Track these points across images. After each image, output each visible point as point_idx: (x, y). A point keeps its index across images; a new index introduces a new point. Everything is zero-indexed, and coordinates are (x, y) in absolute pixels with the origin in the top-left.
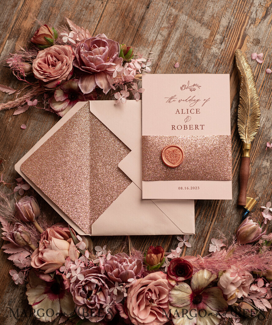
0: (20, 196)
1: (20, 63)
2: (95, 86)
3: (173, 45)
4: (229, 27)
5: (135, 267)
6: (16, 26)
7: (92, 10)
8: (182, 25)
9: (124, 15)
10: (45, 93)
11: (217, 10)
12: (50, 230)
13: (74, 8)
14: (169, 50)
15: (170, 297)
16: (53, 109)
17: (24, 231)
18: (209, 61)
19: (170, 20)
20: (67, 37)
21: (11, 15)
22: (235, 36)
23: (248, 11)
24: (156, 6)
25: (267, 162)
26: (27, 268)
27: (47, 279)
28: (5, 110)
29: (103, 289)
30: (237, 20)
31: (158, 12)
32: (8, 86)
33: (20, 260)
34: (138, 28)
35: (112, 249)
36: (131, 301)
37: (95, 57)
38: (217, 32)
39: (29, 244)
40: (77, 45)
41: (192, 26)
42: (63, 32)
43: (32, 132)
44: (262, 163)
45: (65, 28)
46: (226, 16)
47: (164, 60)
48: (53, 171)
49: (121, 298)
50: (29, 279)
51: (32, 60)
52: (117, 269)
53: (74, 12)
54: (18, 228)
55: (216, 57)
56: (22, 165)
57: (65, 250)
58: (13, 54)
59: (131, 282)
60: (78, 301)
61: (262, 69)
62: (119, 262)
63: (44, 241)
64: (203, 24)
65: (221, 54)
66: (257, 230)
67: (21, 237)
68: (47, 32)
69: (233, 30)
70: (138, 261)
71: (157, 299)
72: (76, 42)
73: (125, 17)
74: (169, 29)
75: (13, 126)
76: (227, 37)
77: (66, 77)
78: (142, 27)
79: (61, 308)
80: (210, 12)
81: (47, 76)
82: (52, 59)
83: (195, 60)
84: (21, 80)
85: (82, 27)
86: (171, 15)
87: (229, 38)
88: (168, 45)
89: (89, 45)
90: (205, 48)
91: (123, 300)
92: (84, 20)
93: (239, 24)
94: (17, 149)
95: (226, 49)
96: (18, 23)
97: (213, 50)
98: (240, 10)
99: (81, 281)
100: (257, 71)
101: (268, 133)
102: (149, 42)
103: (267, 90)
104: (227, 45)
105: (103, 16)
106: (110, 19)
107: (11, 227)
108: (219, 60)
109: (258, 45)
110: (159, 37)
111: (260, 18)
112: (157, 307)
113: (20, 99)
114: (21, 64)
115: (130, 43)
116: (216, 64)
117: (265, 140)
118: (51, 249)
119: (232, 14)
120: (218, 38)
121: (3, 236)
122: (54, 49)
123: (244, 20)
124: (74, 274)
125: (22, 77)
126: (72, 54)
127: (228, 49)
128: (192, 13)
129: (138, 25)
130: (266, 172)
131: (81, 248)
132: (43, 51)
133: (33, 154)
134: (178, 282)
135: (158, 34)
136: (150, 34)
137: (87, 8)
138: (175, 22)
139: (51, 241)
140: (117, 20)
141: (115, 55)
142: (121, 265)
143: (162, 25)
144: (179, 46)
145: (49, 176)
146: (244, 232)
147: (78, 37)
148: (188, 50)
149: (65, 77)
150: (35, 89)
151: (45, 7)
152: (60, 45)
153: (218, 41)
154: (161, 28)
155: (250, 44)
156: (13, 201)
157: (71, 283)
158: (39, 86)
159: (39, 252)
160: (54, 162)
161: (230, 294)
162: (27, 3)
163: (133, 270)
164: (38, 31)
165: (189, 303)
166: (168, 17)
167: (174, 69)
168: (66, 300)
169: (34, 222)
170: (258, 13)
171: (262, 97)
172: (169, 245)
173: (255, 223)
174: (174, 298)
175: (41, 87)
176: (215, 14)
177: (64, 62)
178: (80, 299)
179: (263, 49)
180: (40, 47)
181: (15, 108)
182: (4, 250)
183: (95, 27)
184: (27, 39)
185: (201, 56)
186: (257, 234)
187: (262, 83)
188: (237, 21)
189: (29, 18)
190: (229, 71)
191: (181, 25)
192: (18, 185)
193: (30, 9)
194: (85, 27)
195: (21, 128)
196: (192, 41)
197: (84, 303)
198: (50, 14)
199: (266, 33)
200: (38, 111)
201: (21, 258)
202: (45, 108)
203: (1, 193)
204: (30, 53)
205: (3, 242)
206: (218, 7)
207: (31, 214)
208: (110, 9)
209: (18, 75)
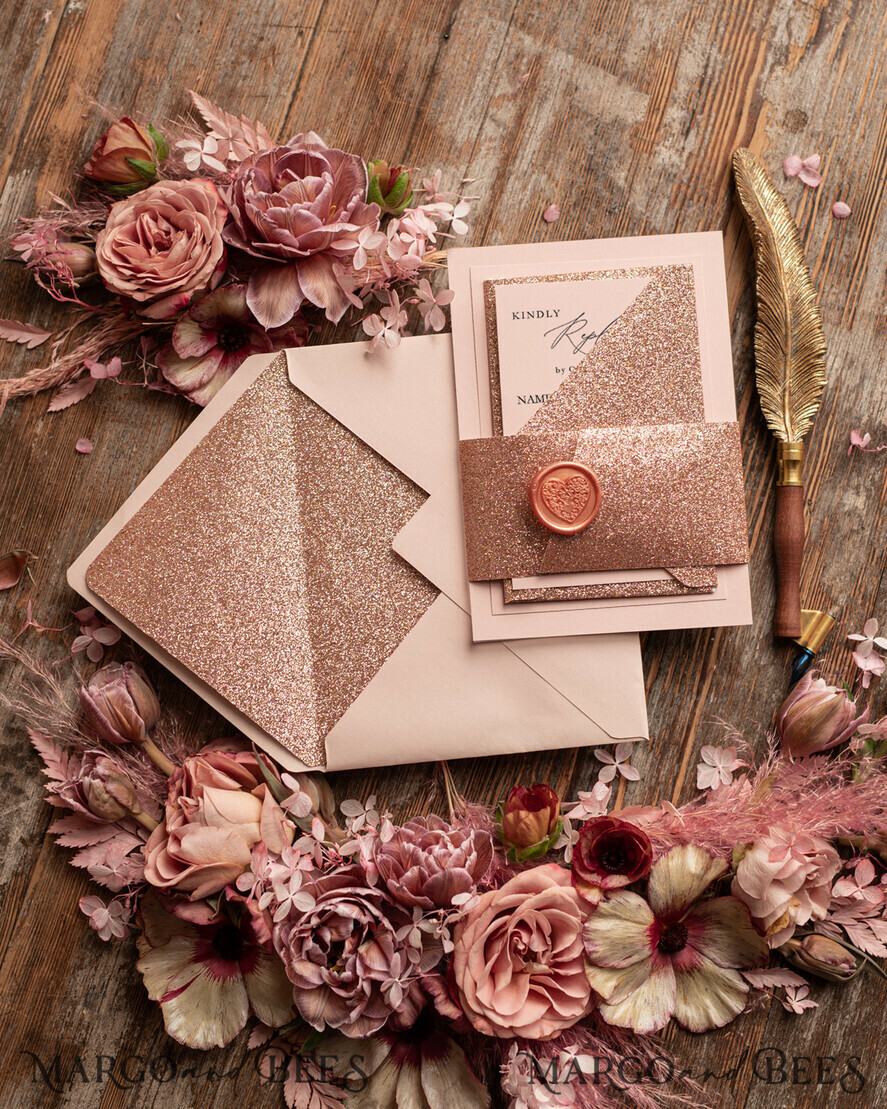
0: (92, 666)
1: (55, 246)
2: (299, 302)
3: (534, 152)
5: (472, 857)
6: (32, 130)
7: (270, 59)
8: (558, 86)
9: (373, 67)
10: (142, 334)
11: (664, 29)
12: (197, 765)
13: (213, 58)
14: (524, 166)
15: (589, 940)
16: (172, 382)
17: (114, 775)
18: (652, 193)
19: (518, 72)
20: (199, 152)
21: (15, 95)
22: (729, 107)
23: (763, 25)
24: (472, 31)
25: (858, 494)
26: (133, 886)
27: (201, 915)
28: (19, 400)
29: (377, 932)
30: (729, 57)
31: (480, 48)
32: (24, 322)
33: (110, 864)
34: (421, 104)
35: (394, 806)
36: (467, 964)
37: (292, 211)
38: (670, 99)
39: (134, 811)
40: (233, 176)
41: (590, 87)
42: (184, 137)
43: (111, 460)
44: (841, 499)
45: (188, 126)
46: (693, 46)
47: (511, 200)
48: (189, 580)
49: (435, 957)
50: (142, 920)
51: (92, 233)
52: (415, 868)
53: (213, 68)
54: (94, 764)
55: (672, 175)
56: (91, 568)
57: (248, 822)
58: (31, 220)
59: (464, 905)
60: (301, 978)
61: (820, 204)
62: (420, 845)
63: (182, 800)
64: (624, 77)
65: (687, 166)
66: (841, 710)
67: (107, 792)
68: (132, 142)
69: (721, 88)
70: (478, 837)
71: (547, 950)
72: (228, 167)
73: (377, 74)
74: (518, 100)
75: (51, 445)
76: (702, 112)
77: (206, 280)
78: (433, 103)
79: (250, 1004)
80: (643, 36)
81: (144, 281)
82: (158, 227)
83: (606, 194)
84: (64, 299)
85: (244, 117)
86: (520, 56)
87: (709, 116)
88: (520, 153)
89: (270, 174)
90: (636, 153)
91: (443, 961)
92: (246, 95)
93: (738, 69)
94: (71, 518)
95: (702, 151)
96: (39, 119)
97: (662, 157)
98: (738, 23)
99: (306, 916)
100: (805, 214)
101: (855, 402)
102: (459, 146)
103: (839, 269)
104: (703, 138)
105: (306, 75)
106: (328, 83)
107: (71, 765)
108: (683, 188)
109: (800, 129)
110: (490, 129)
111: (801, 45)
112: (550, 975)
113: (68, 361)
114: (59, 249)
115: (398, 154)
116: (675, 201)
117: (847, 426)
118: (204, 823)
119: (711, 37)
120: (675, 116)
121: (50, 794)
122: (160, 194)
123: (753, 55)
124: (281, 893)
125: (68, 292)
126: (219, 205)
127: (710, 150)
128: (587, 45)
129: (420, 96)
130: (855, 528)
131: (297, 812)
132: (127, 202)
133: (122, 532)
134: (607, 893)
135: (485, 118)
136: (460, 121)
137: (252, 53)
138: (534, 78)
139: (202, 797)
140: (351, 86)
141: (355, 199)
142: (426, 854)
143: (494, 91)
144: (555, 152)
145: (177, 598)
146: (801, 720)
147: (231, 149)
148: (583, 162)
149: (202, 280)
150: (110, 323)
151: (118, 61)
152: (179, 180)
153: (676, 128)
154: (491, 101)
155: (775, 128)
156: (70, 681)
157: (276, 924)
158: (122, 315)
159: (166, 835)
160: (188, 551)
161: (773, 914)
162: (62, 53)
163: (464, 866)
164: (104, 140)
165: (647, 951)
166: (511, 63)
167: (544, 227)
168: (263, 977)
169: (142, 742)
170: (794, 28)
171: (825, 294)
172: (572, 778)
173: (832, 689)
174: (601, 942)
175: (128, 317)
176: (658, 41)
177: (195, 235)
178: (307, 971)
179: (817, 140)
180: (115, 192)
181: (51, 391)
182: (57, 836)
183: (285, 112)
184: (70, 166)
185: (626, 178)
186: (841, 721)
187: (823, 250)
188: (732, 58)
189: (71, 100)
190: (717, 219)
191: (555, 84)
192: (81, 630)
193: (74, 72)
194: (253, 116)
195: (76, 451)
196: (592, 133)
197: (320, 983)
198: (138, 80)
199: (824, 91)
200: (125, 395)
201: (113, 858)
202: (146, 383)
203: (30, 660)
204: (85, 212)
205: (51, 812)
206: (669, 20)
207: (133, 719)
208: (327, 52)
209: (53, 285)
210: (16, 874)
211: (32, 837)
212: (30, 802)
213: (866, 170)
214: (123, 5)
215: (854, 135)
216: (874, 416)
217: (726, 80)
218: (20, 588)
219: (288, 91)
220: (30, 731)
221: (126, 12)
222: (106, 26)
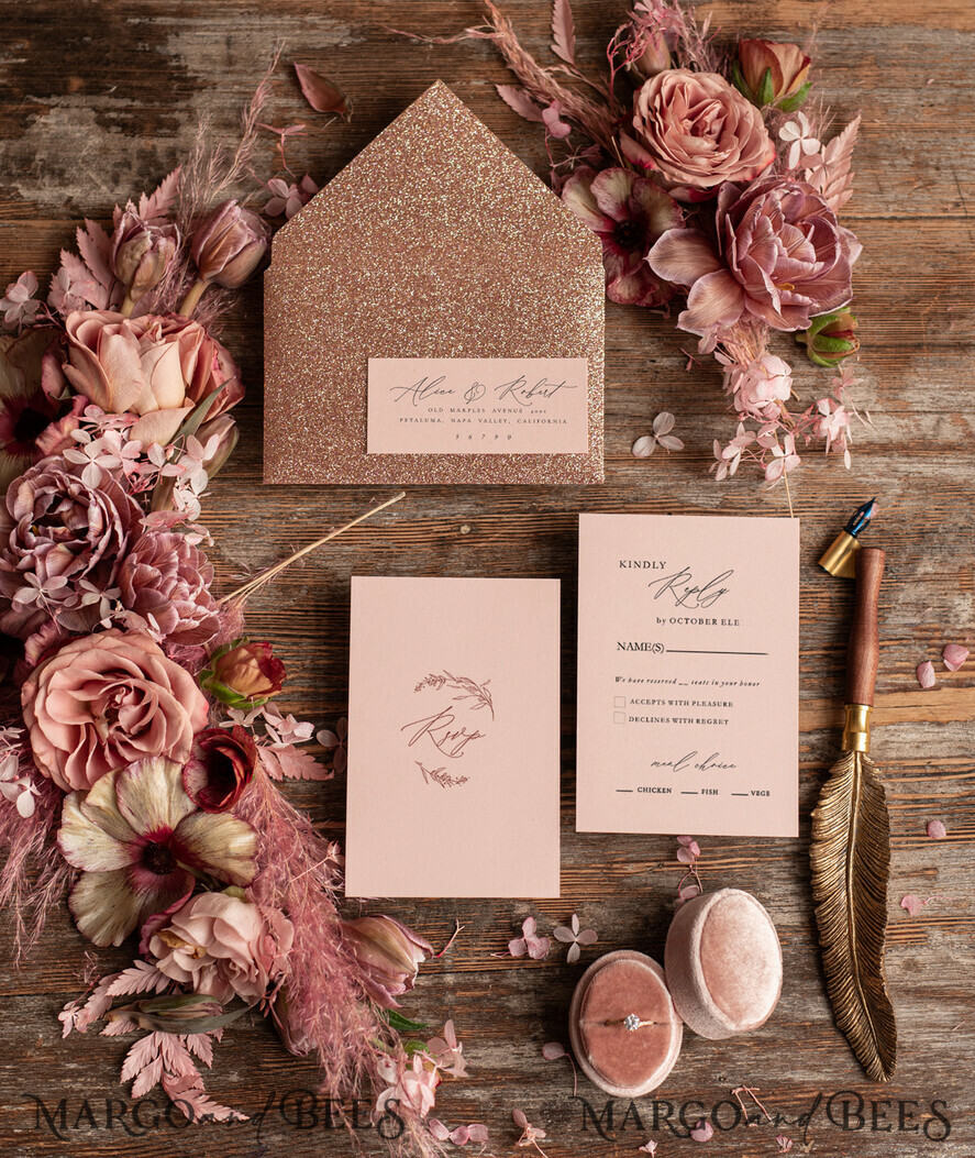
0: (261, 208)
1: (659, 32)
2: (684, 282)
3: (920, 473)
7: (920, 183)
9: (949, 285)
10: (602, 144)
12: (196, 332)
13: (901, 128)
14: (903, 467)
15: (141, 765)
16: (564, 191)
17: (161, 257)
18: (920, 606)
20: (800, 136)
26: (58, 316)
27: (51, 382)
28: (497, 54)
29: (83, 553)
32: (577, 34)
33: (74, 286)
34: (929, 345)
36: (83, 652)
37: (773, 238)
39: (132, 292)
40: (790, 179)
42: (810, 122)
45: (823, 119)
47: (862, 465)
50: (29, 335)
51: (685, 64)
52: (158, 573)
53: (890, 132)
54: (166, 237)
57: (156, 398)
58: (678, 7)
60: (15, 496)
62: (181, 568)
63: (157, 327)
65: (961, 630)
67: (142, 256)
68: (787, 69)
70: (211, 620)
72: (796, 172)
73: (943, 292)
74: (967, 440)
77: (675, 179)
78: (934, 356)
81: (655, 121)
82: (712, 121)
83: (904, 558)
84: (610, 58)
85: (852, 175)
88: (915, 459)
89: (804, 214)
90: (957, 575)
92: (876, 172)
97: (962, 602)
99: (77, 479)
100: (955, 766)
102: (900, 396)
105: (920, 223)
106: (916, 247)
107: (158, 220)
108: (937, 634)
110: (928, 421)
112: (100, 742)
113: (552, 85)
114: (657, 36)
115: (870, 340)
116: (921, 630)
118: (142, 353)
121: (123, 209)
122: (745, 112)
124: (92, 448)
125: (619, 60)
126: (754, 170)
129: (936, 342)
135: (937, 413)
136: (925, 389)
137: (920, 164)
139: (166, 342)
140: (923, 271)
141: (807, 299)
142: (176, 576)
143: (969, 413)
144: (928, 494)
147: (816, 169)
148: (928, 525)
149: (674, 175)
150: (602, 112)
151: (866, 39)
152: (766, 126)
154: (957, 414)
156: (240, 193)
159: (120, 322)
163: (181, 619)
168: (7, 465)
169: (201, 278)
174: (141, 779)
175: (613, 126)
177: (717, 154)
178: (24, 500)
180: (732, 71)
181: (517, 81)
182: (84, 229)
183: (872, 216)
184: (744, 27)
185: (926, 574)
187: (924, 796)
189: (811, 6)
192: (293, 185)
194: (858, 185)
196: (961, 525)
197: (16, 517)
198: (853, 64)
200: (538, 154)
201: (80, 287)
202: (555, 166)
203: (246, 148)
204: (704, 52)
205: (105, 217)
207: (221, 259)
208: (948, 236)
209: (620, 44)
210: (35, 204)
211: (75, 207)
212: (109, 195)
214: (922, 25)
216: (772, 904)
218: (314, 116)
219: (895, 211)
220: (178, 170)
221: (917, 30)
222: (896, 16)
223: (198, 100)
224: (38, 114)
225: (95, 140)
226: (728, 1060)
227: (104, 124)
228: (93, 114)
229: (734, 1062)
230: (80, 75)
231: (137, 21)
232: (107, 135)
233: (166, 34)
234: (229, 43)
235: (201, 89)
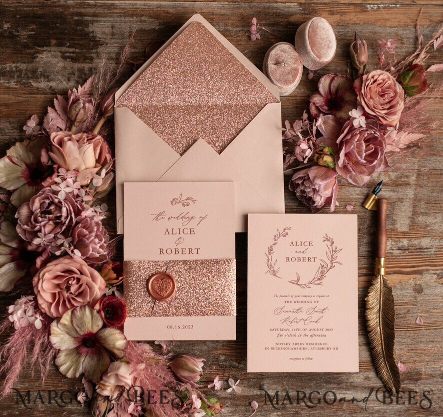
4: (422, 250)
5: (97, 254)
6: (317, 6)
8: (400, 195)
11: (436, 228)
12: (100, 139)
15: (81, 308)
17: (86, 111)
19: (400, 178)
22: (415, 262)
26: (47, 132)
27: (44, 159)
29: (59, 226)
30: (434, 256)
31: (405, 161)
33: (53, 120)
36: (56, 265)
38: (410, 239)
39: (75, 123)
41: (404, 207)
46: (433, 241)
47: (351, 191)
50: (35, 139)
52: (88, 233)
54: (88, 103)
57: (85, 165)
60: (33, 202)
62: (97, 233)
63: (85, 138)
64: (412, 219)
67: (79, 110)
69: (421, 256)
71: (73, 294)
74: (390, 182)
76: (409, 252)
79: (16, 189)
80: (430, 221)
83: (366, 226)
86: (407, 177)
87: (409, 256)
93: (430, 261)
95: (395, 257)
96: (322, 7)
99: (57, 197)
104: (399, 256)
107: (85, 95)
109: (416, 292)
112: (64, 299)
118: (79, 148)
119: (439, 247)
120: (404, 243)
121: (72, 91)
123: (438, 265)
124: (63, 185)
127: (396, 260)
128: (420, 201)
131: (94, 181)
134: (99, 312)
135: (380, 172)
138: (400, 185)
139: (89, 144)
142: (94, 235)
143: (391, 172)
151: (354, 29)
153: (400, 245)
154: (386, 172)
155: (413, 282)
157: (50, 187)
159: (70, 136)
162: (350, 8)
163: (93, 252)
165: (82, 333)
166: (403, 174)
168: (28, 190)
174: (81, 313)
176: (431, 227)
178: (37, 204)
179: (414, 300)
182: (57, 98)
189: (334, 17)
193: (344, 15)
197: (34, 211)
199: (434, 296)
201: (55, 121)
205: (65, 94)
206: (440, 229)
210: (38, 88)
211: (53, 90)
212: (66, 85)
213: (409, 322)
214: (375, 25)
215: (421, 313)
217: (424, 258)
220: (93, 76)
221: (373, 26)
222: (365, 21)
223: (101, 49)
224: (39, 53)
225: (61, 64)
226: (299, 414)
227: (64, 58)
228: (60, 54)
229: (301, 415)
230: (55, 39)
231: (77, 18)
232: (66, 62)
233: (88, 23)
234: (112, 27)
235: (102, 45)
